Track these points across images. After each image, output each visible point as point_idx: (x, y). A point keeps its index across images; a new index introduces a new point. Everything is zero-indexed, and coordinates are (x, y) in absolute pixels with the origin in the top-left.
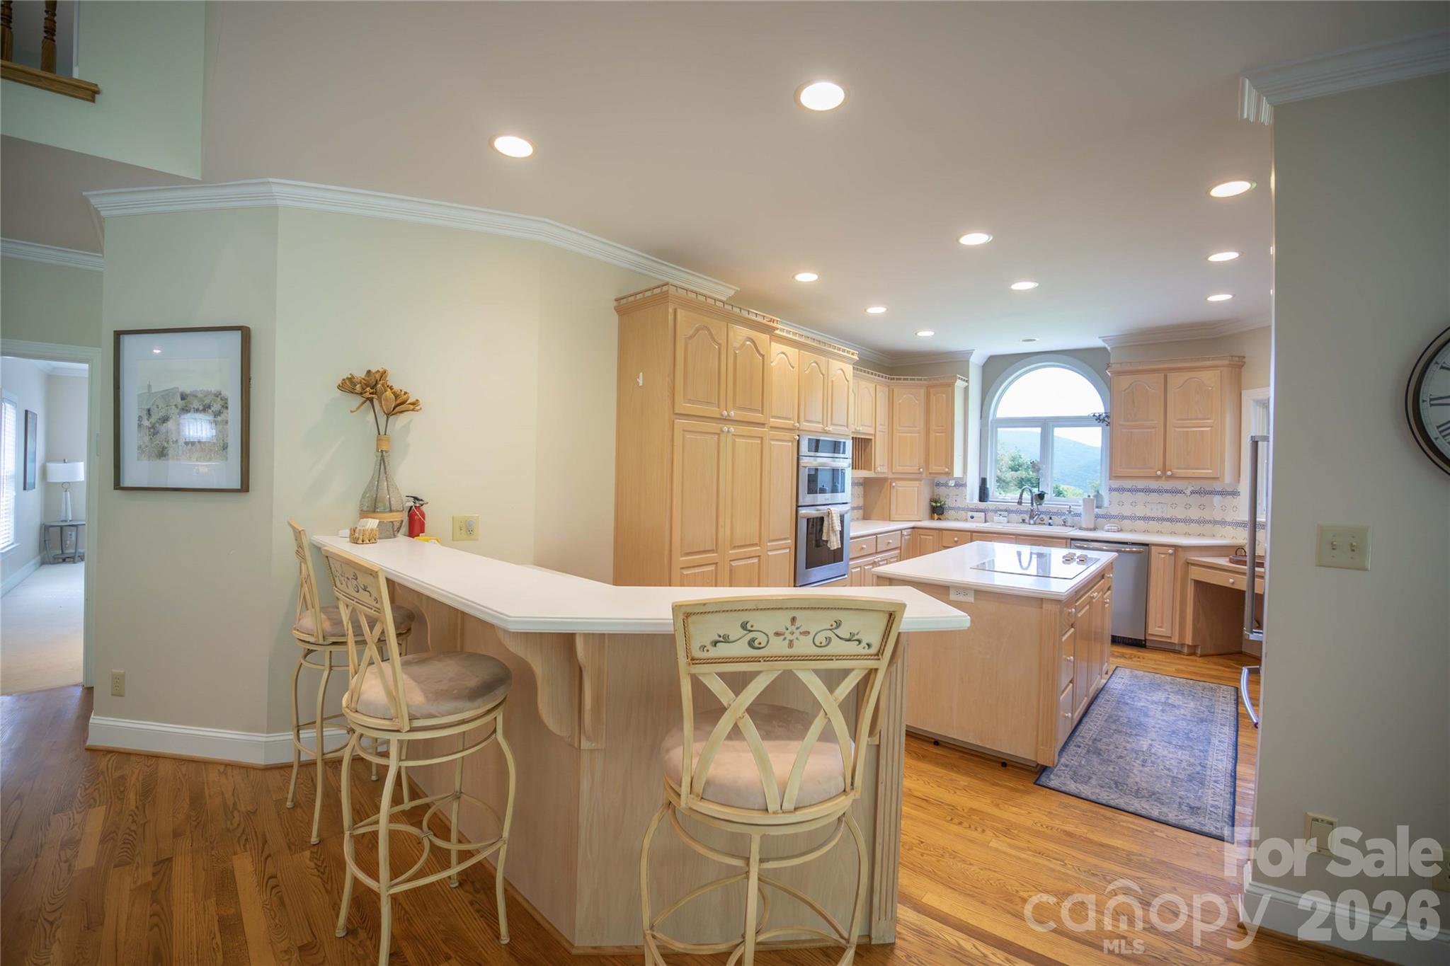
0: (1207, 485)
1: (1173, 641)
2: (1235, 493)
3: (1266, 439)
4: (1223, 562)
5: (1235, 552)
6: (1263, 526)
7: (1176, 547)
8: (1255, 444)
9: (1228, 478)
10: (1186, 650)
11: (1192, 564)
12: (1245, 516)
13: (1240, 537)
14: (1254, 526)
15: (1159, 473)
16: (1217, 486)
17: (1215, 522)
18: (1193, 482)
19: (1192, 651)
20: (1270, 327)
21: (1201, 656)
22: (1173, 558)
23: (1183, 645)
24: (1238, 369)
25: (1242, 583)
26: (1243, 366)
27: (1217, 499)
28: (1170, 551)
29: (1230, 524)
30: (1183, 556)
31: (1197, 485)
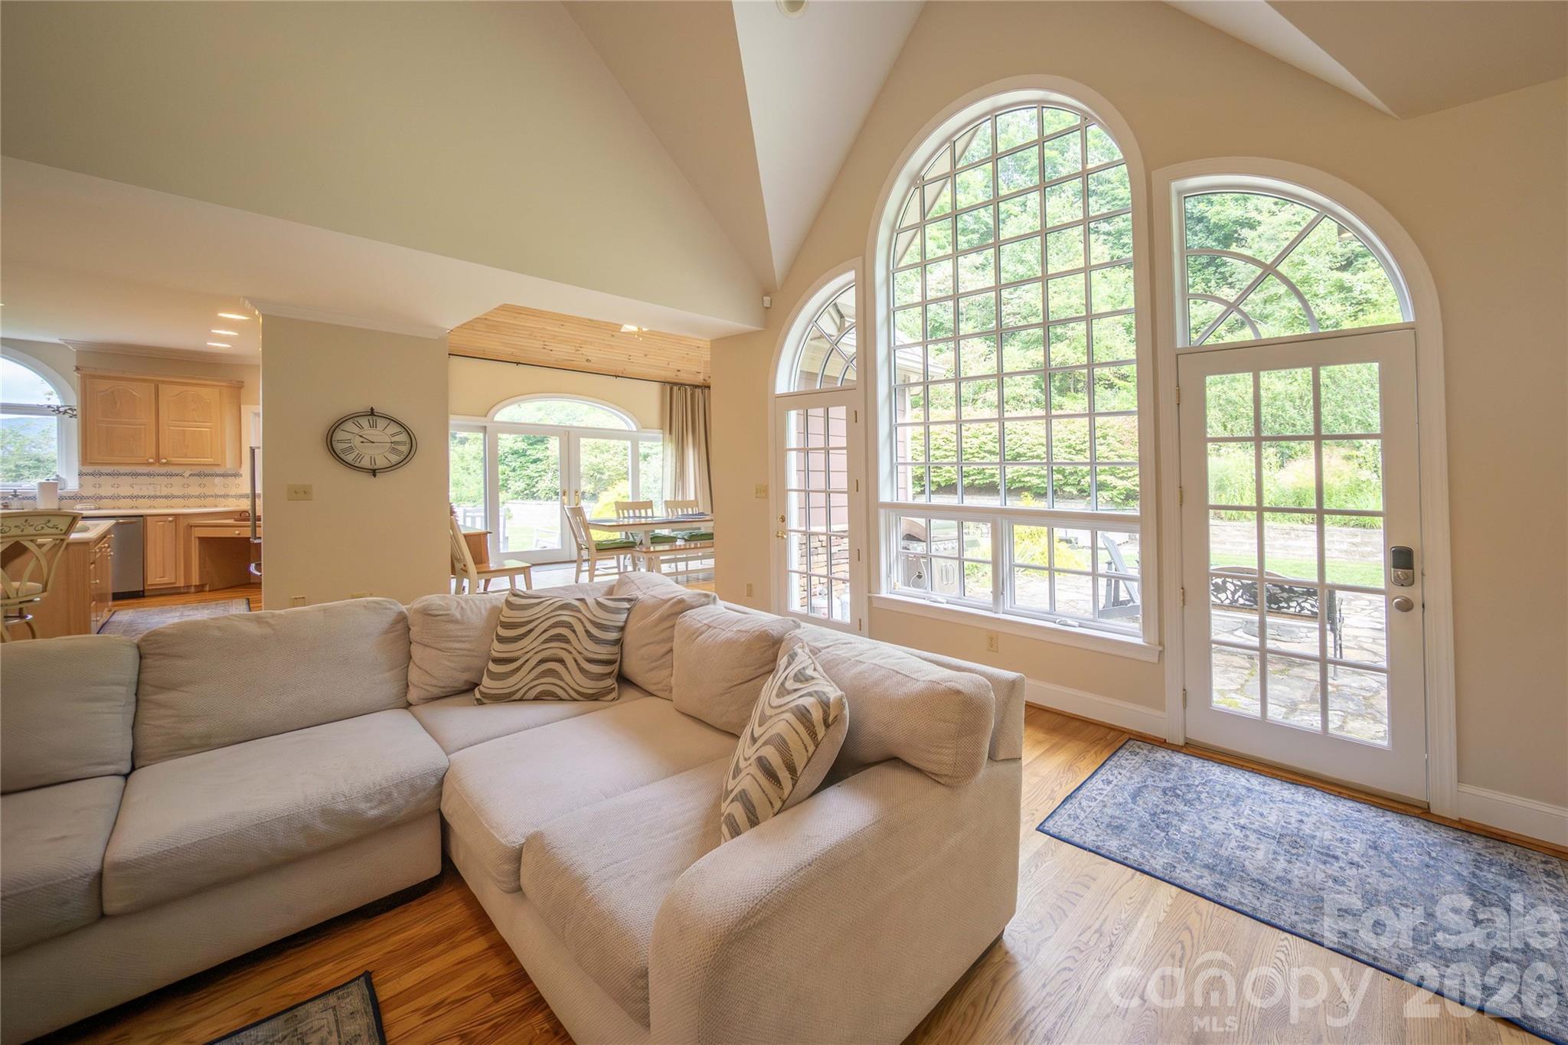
0: (208, 470)
1: (177, 585)
2: (236, 475)
3: (259, 448)
4: (231, 521)
5: (241, 516)
6: (259, 495)
7: (176, 516)
8: (253, 451)
9: (229, 464)
10: (193, 589)
11: (195, 526)
12: (248, 490)
13: (245, 505)
14: (254, 496)
15: (151, 460)
16: (218, 470)
17: (217, 496)
18: (193, 467)
19: (200, 589)
20: (259, 366)
21: (210, 591)
22: (173, 524)
23: (189, 587)
24: (237, 390)
25: (246, 533)
26: (240, 388)
27: (217, 480)
28: (170, 519)
29: (232, 497)
30: (183, 523)
31: (196, 470)
